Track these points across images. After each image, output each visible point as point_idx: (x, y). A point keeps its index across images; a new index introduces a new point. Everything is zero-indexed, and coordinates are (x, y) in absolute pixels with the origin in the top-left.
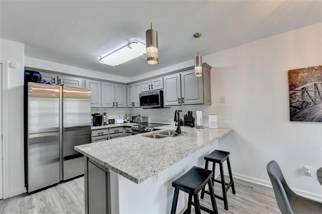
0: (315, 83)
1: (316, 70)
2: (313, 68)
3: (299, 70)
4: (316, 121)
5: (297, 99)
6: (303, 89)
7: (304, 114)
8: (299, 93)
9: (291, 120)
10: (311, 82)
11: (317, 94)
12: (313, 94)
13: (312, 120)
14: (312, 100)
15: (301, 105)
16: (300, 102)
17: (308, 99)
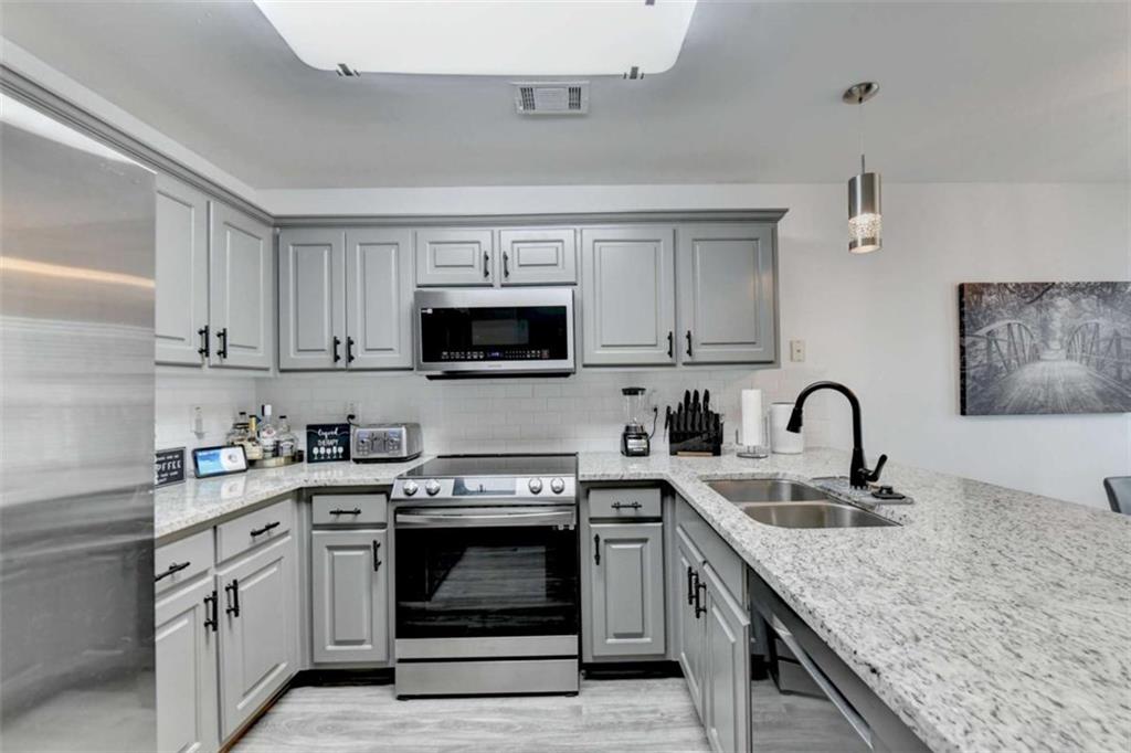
0: (1009, 321)
1: (1011, 292)
2: (1005, 285)
3: (984, 285)
4: (1010, 414)
5: (979, 358)
6: (989, 333)
7: (991, 396)
8: (982, 345)
9: (963, 413)
10: (1004, 319)
11: (1012, 348)
12: (1006, 347)
13: (1002, 411)
14: (1004, 362)
15: (986, 374)
16: (984, 365)
17: (998, 361)
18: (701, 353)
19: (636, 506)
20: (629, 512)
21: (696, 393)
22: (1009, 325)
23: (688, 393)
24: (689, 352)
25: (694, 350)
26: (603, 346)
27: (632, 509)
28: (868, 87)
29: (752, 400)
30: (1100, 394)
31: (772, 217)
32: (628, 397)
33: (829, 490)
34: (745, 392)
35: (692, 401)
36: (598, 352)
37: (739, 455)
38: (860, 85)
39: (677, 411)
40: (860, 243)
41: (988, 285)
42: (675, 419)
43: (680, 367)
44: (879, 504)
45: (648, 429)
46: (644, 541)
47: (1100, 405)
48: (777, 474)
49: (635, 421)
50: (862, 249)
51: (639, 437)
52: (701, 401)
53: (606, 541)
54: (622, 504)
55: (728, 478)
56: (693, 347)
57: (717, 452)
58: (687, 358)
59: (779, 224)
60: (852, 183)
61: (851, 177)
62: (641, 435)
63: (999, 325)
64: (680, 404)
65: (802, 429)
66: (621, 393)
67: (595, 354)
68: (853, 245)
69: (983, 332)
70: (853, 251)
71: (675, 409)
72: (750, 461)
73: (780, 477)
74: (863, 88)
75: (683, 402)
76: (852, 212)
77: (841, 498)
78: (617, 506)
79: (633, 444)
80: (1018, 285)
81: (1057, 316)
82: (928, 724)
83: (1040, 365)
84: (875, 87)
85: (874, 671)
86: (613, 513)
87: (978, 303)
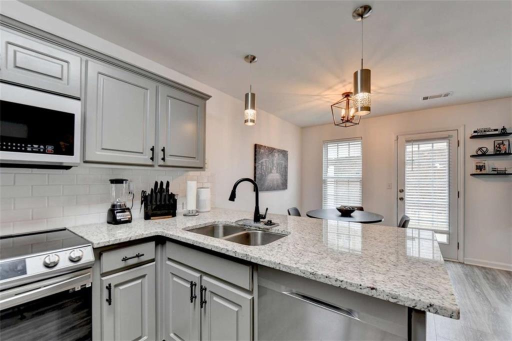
18: (170, 161)
19: (138, 256)
20: (135, 261)
21: (162, 183)
22: (266, 161)
23: (156, 183)
24: (163, 159)
25: (166, 158)
26: (103, 149)
27: (136, 259)
28: (254, 58)
29: (192, 186)
30: (282, 184)
31: (205, 97)
32: (114, 185)
33: (245, 225)
34: (189, 182)
35: (159, 187)
36: (99, 153)
37: (185, 215)
38: (251, 56)
39: (150, 193)
40: (249, 121)
41: (261, 146)
42: (149, 198)
43: (157, 168)
44: (271, 228)
45: (129, 205)
46: (144, 276)
47: (282, 187)
48: (215, 222)
49: (119, 201)
50: (250, 124)
51: (123, 211)
52: (164, 187)
53: (116, 286)
54: (128, 257)
55: (194, 228)
56: (166, 157)
57: (174, 215)
58: (162, 163)
59: (207, 101)
60: (247, 95)
61: (247, 92)
62: (124, 210)
63: (264, 160)
64: (152, 189)
65: (235, 199)
66: (109, 182)
67: (95, 154)
68: (246, 121)
69: (260, 162)
70: (246, 124)
71: (149, 192)
72: (190, 218)
73: (216, 223)
74: (252, 57)
75: (153, 188)
76: (246, 108)
77: (252, 228)
78: (125, 259)
79: (119, 216)
80: (268, 147)
81: (275, 159)
82: (405, 298)
83: (272, 174)
84: (256, 59)
85: (373, 289)
86: (123, 264)
87: (260, 151)
